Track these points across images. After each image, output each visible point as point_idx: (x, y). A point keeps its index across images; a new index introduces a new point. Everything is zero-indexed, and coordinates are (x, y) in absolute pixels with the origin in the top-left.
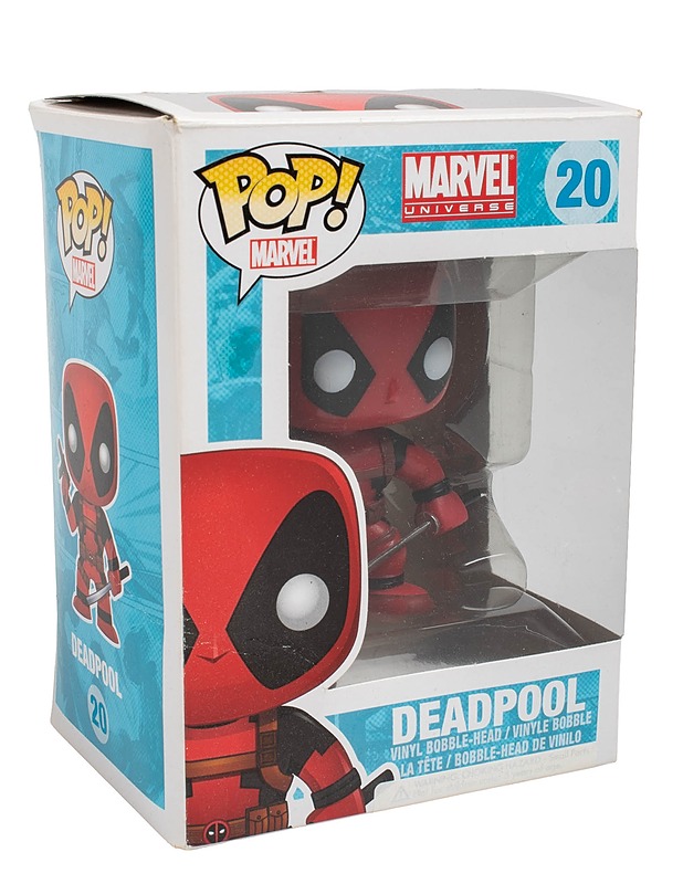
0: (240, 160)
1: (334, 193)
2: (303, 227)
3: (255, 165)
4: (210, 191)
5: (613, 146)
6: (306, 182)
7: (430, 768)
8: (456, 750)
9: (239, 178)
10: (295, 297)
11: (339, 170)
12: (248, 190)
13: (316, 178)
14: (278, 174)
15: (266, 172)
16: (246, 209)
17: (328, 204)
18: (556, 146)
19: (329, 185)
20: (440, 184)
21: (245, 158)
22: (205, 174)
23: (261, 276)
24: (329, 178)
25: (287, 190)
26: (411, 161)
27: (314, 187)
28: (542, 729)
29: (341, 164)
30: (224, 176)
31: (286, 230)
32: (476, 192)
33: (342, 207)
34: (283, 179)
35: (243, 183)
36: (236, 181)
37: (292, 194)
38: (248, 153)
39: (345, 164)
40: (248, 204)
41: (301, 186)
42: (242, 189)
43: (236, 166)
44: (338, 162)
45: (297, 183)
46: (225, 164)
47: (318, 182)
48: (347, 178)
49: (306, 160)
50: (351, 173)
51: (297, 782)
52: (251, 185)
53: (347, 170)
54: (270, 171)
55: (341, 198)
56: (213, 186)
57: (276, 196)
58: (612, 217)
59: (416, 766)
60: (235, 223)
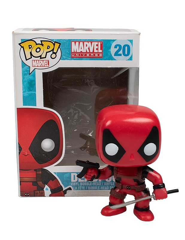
0: (29, 41)
1: (53, 50)
2: (45, 58)
3: (33, 43)
4: (22, 48)
5: (131, 41)
6: (46, 47)
7: (81, 189)
8: (88, 186)
9: (29, 46)
10: (44, 74)
11: (54, 45)
12: (31, 48)
13: (48, 46)
14: (39, 45)
15: (35, 44)
16: (31, 53)
17: (51, 52)
18: (114, 40)
19: (52, 48)
20: (81, 49)
21: (31, 41)
22: (21, 44)
23: (35, 69)
24: (52, 46)
25: (41, 49)
26: (73, 43)
27: (48, 48)
28: (112, 184)
29: (55, 43)
30: (25, 45)
31: (41, 58)
32: (91, 51)
33: (55, 53)
34: (40, 46)
35: (30, 47)
36: (28, 46)
37: (42, 50)
38: (31, 40)
39: (56, 43)
40: (31, 52)
41: (45, 48)
42: (30, 48)
43: (28, 43)
44: (54, 43)
45: (43, 47)
46: (26, 42)
47: (49, 47)
48: (56, 46)
49: (46, 42)
50: (57, 45)
51: (46, 187)
52: (32, 47)
53: (56, 45)
54: (37, 44)
55: (55, 51)
56: (23, 47)
57: (38, 50)
58: (131, 59)
59: (77, 188)
60: (28, 56)
